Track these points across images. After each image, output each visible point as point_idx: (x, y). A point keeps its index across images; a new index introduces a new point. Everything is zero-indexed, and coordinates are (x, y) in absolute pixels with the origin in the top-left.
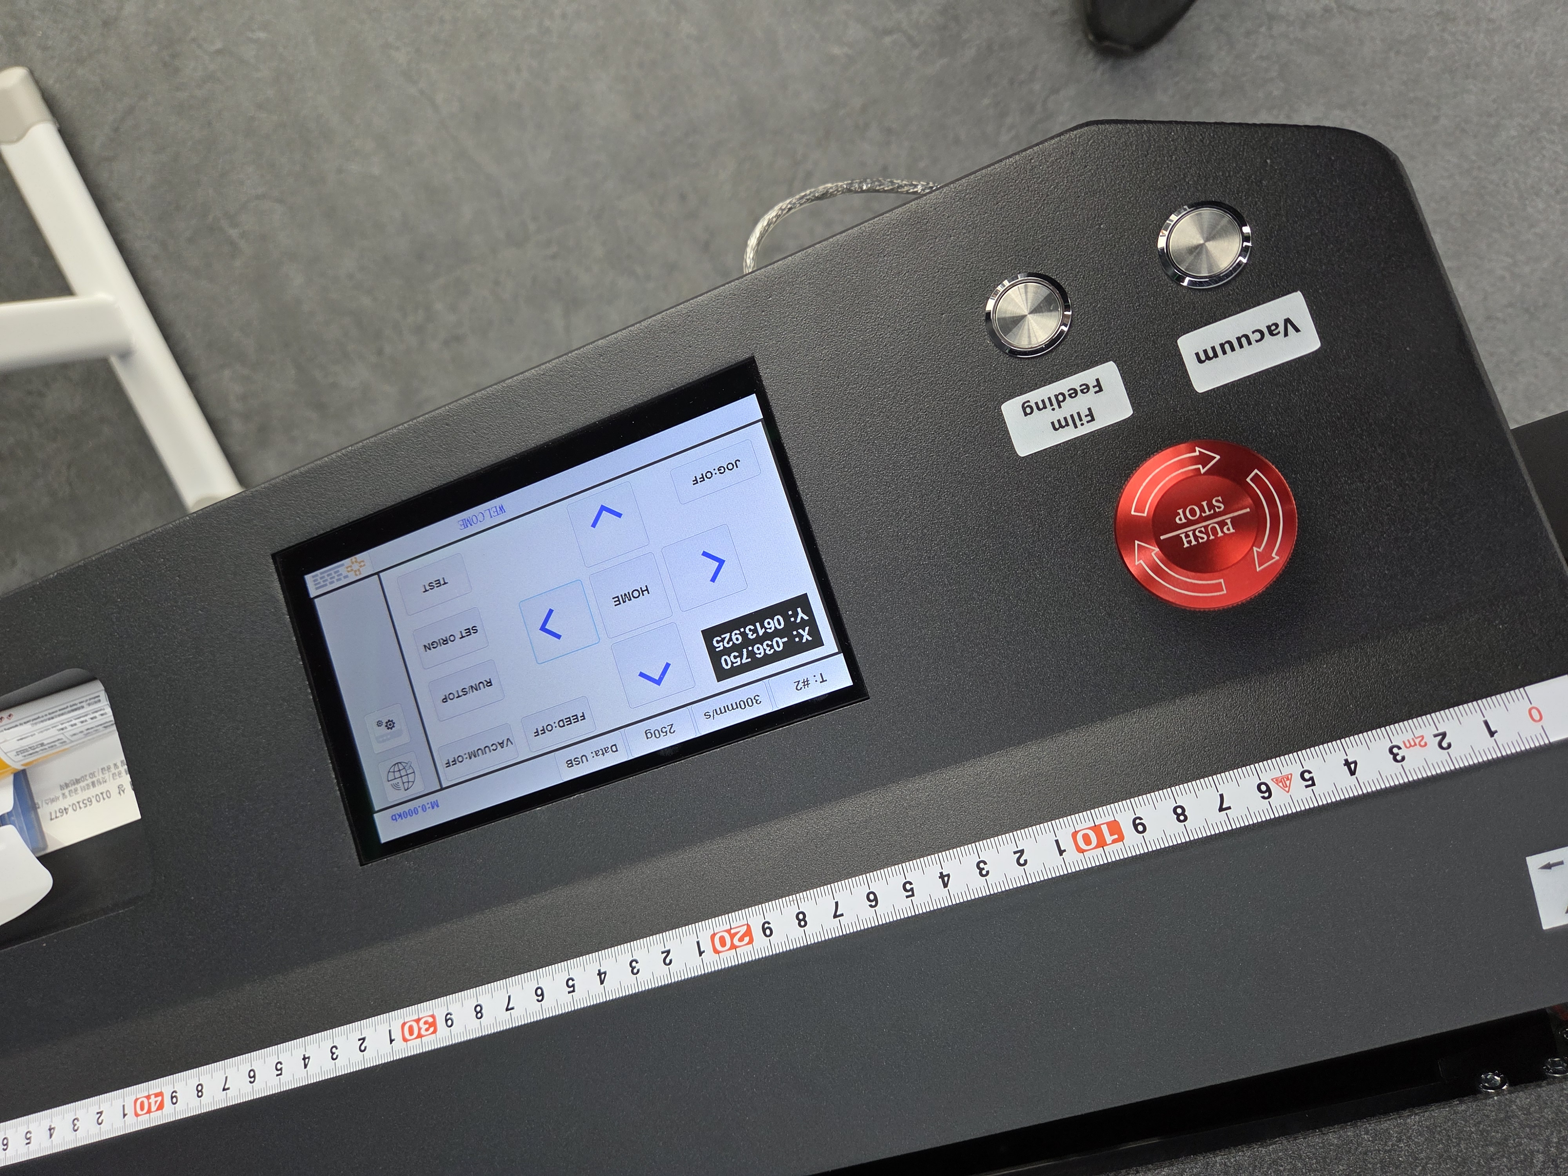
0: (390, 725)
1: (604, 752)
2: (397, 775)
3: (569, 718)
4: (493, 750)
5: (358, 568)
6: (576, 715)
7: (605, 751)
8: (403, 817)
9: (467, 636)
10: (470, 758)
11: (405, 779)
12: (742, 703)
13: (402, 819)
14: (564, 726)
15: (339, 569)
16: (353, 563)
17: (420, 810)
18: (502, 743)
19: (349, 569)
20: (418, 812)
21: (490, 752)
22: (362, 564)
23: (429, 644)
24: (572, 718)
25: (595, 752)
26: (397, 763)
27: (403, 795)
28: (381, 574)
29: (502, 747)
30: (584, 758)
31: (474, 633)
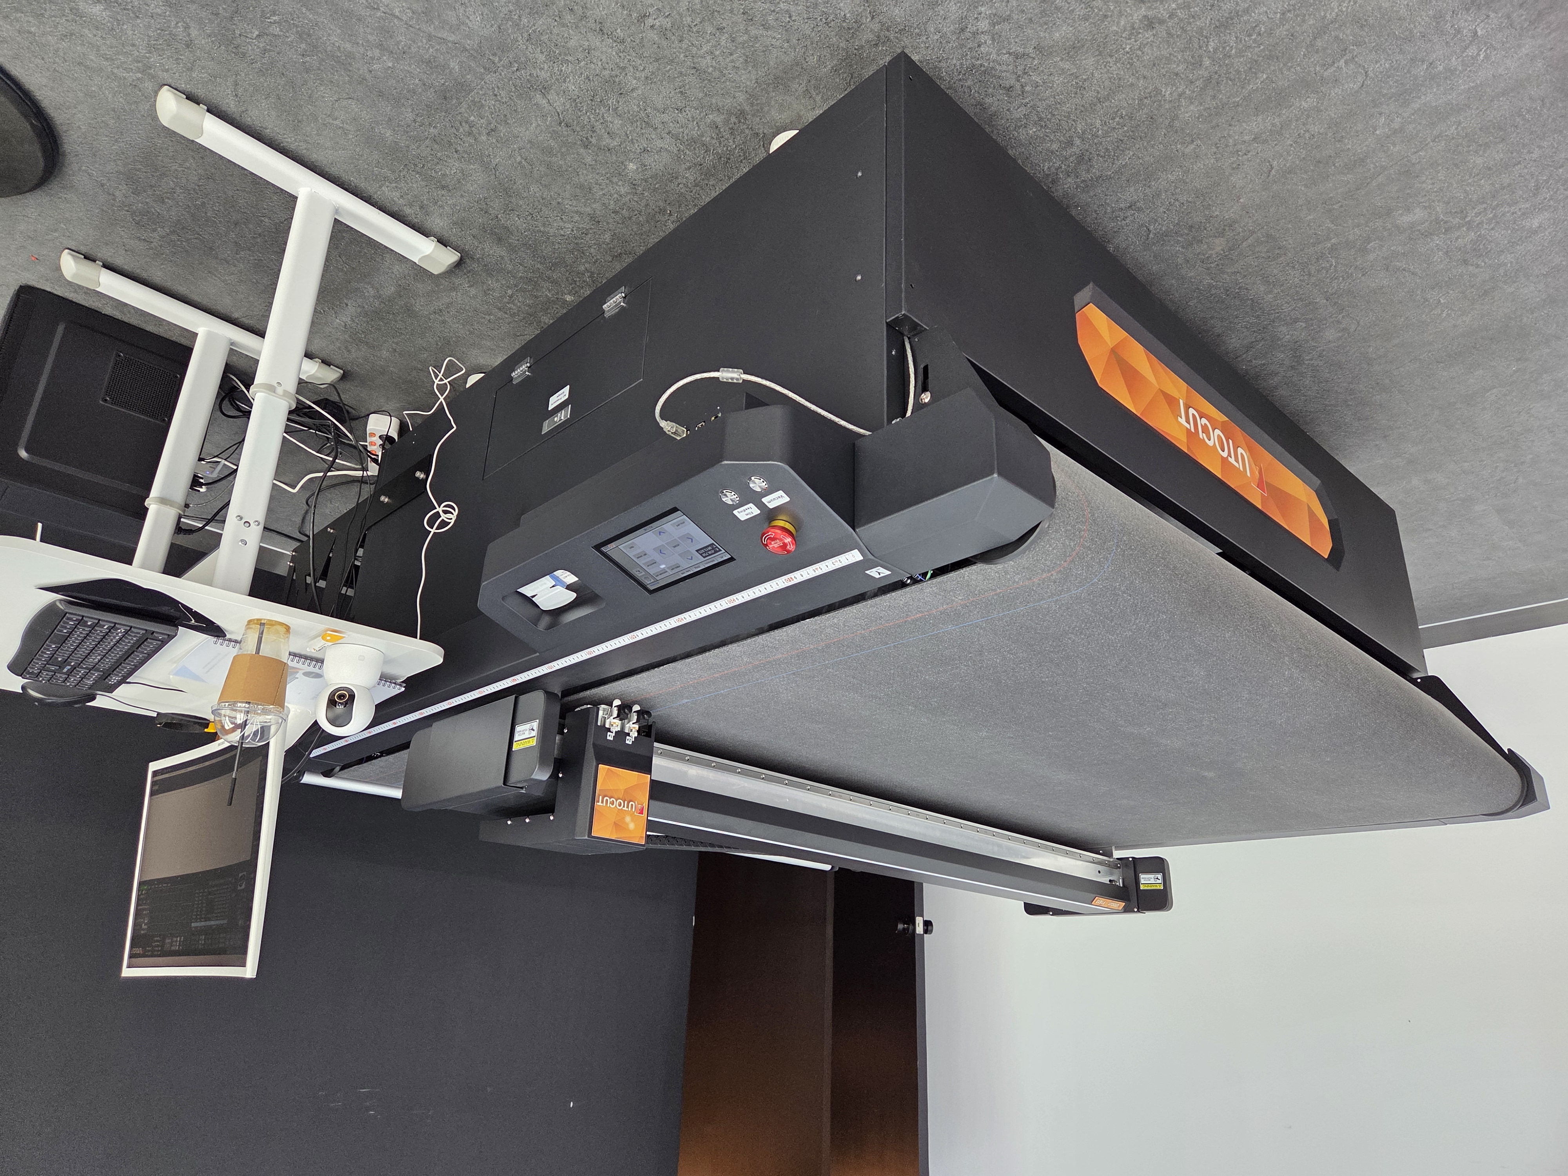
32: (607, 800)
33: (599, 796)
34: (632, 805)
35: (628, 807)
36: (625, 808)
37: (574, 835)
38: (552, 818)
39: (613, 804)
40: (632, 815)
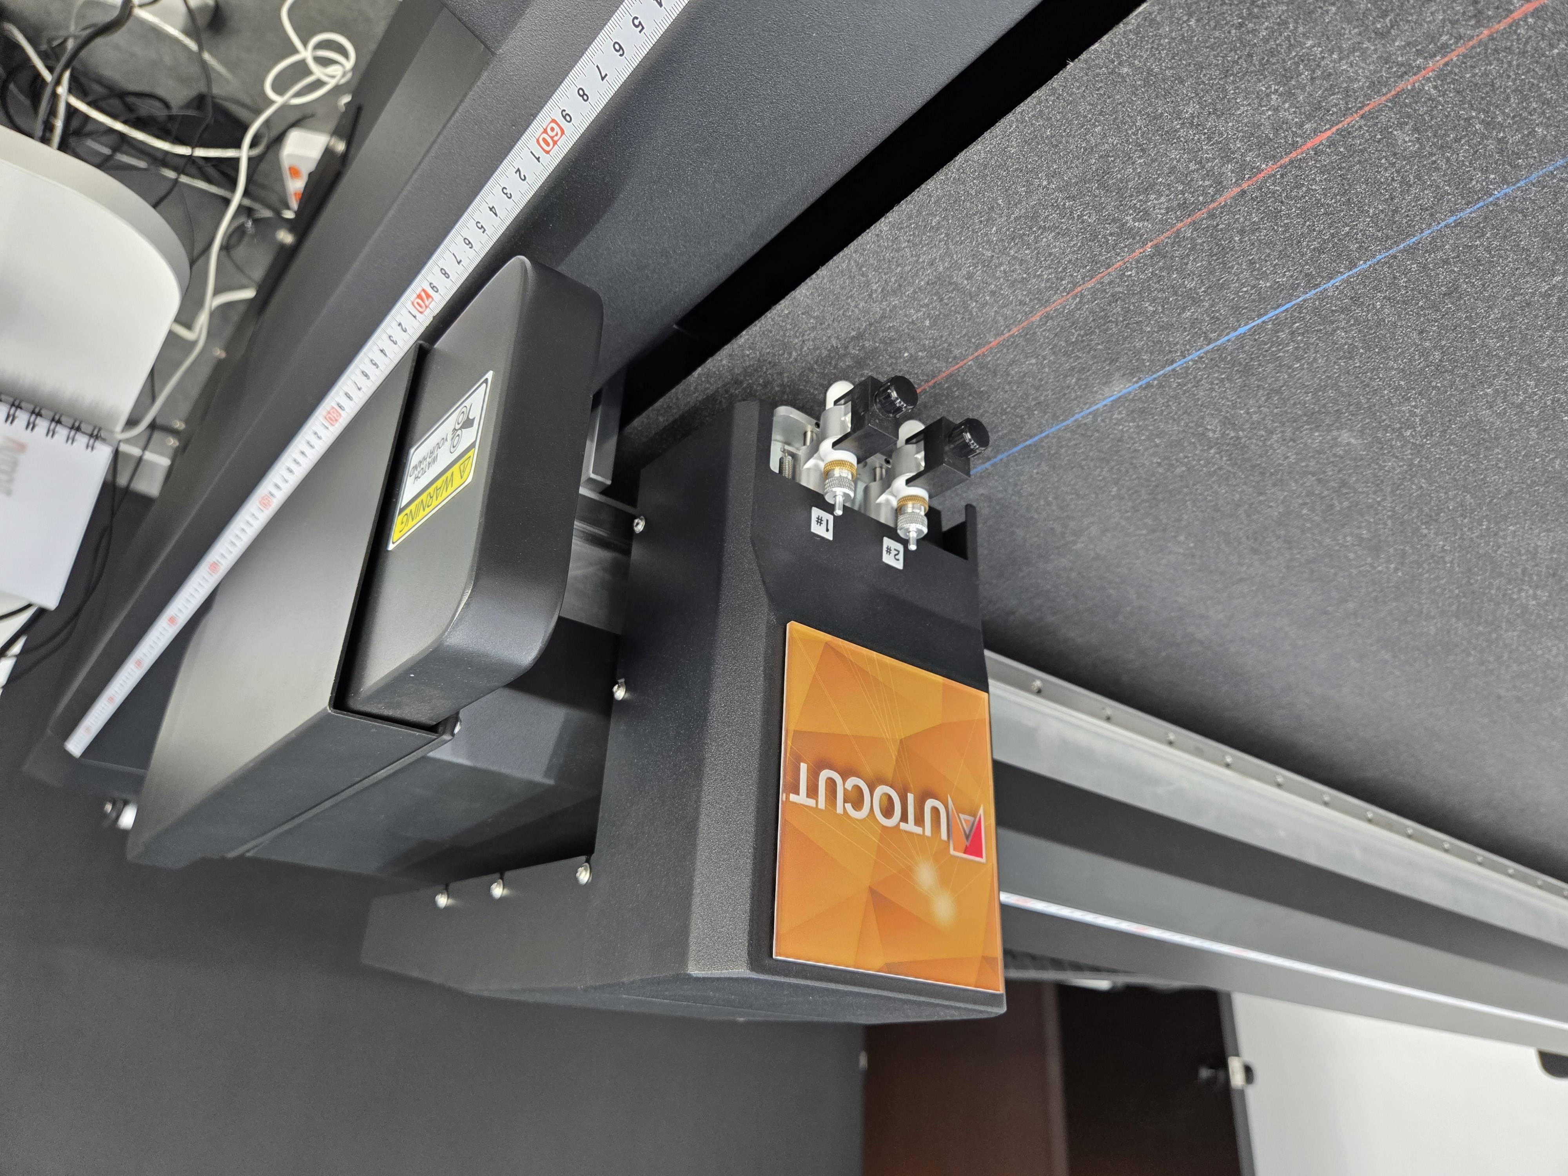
32: (831, 783)
33: (797, 760)
34: (935, 811)
35: (920, 821)
36: (910, 826)
37: (682, 957)
38: (584, 876)
39: (858, 804)
40: (940, 857)
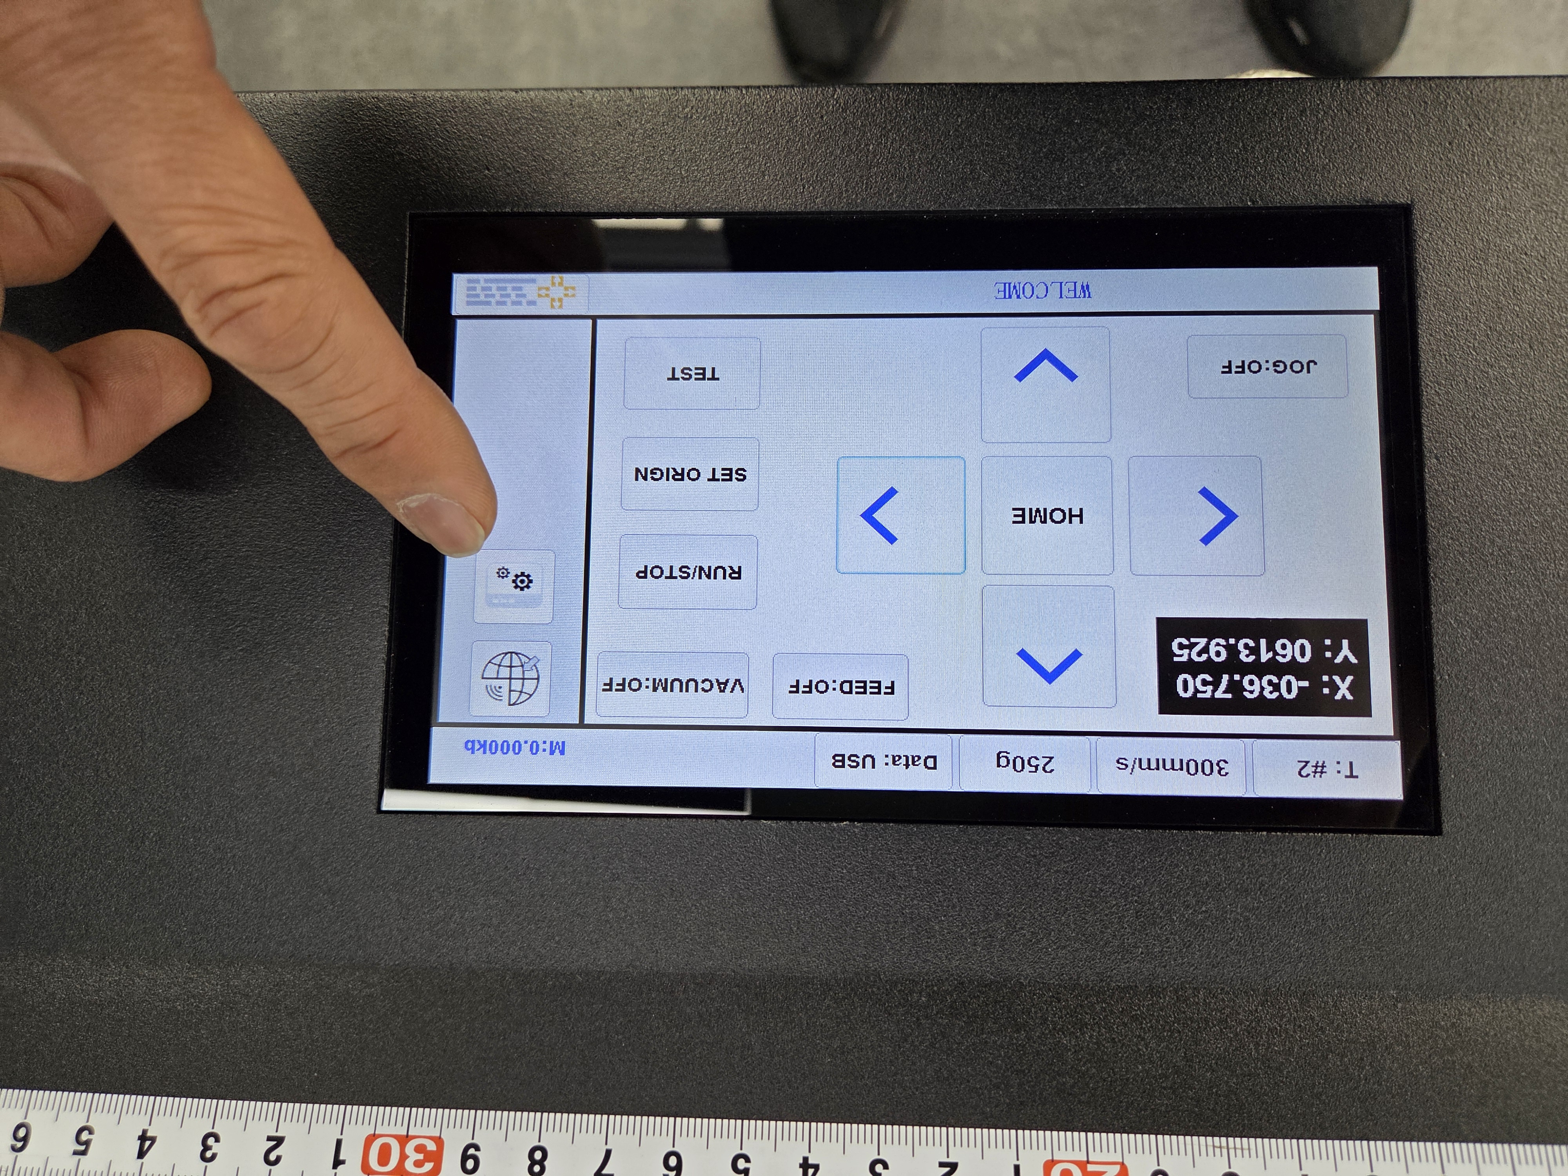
0: (523, 581)
1: (910, 763)
2: (504, 673)
3: (865, 682)
4: (703, 689)
5: (562, 296)
6: (879, 683)
7: (911, 761)
8: (488, 751)
9: (723, 480)
10: (655, 689)
11: (517, 685)
12: (1192, 764)
13: (484, 752)
14: (850, 692)
15: (522, 285)
16: (553, 284)
17: (526, 748)
18: (726, 684)
19: (543, 292)
20: (520, 750)
21: (696, 691)
22: (570, 292)
23: (646, 469)
24: (869, 685)
25: (894, 757)
26: (511, 653)
27: (501, 711)
28: (599, 321)
29: (721, 691)
30: (869, 761)
31: (737, 479)
